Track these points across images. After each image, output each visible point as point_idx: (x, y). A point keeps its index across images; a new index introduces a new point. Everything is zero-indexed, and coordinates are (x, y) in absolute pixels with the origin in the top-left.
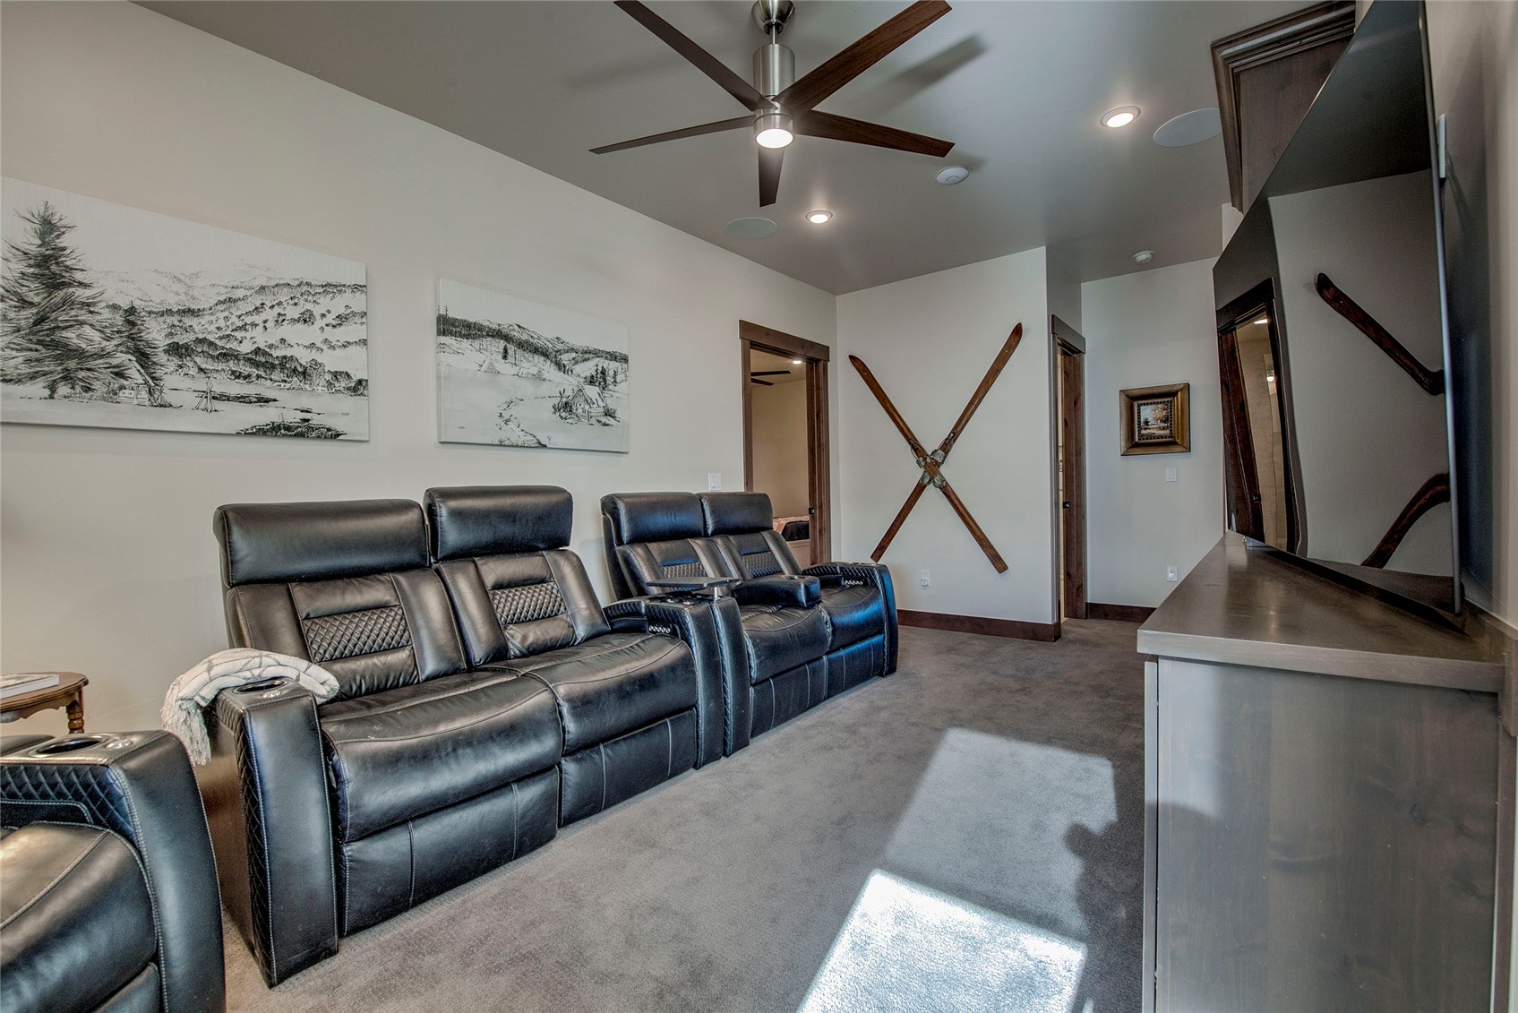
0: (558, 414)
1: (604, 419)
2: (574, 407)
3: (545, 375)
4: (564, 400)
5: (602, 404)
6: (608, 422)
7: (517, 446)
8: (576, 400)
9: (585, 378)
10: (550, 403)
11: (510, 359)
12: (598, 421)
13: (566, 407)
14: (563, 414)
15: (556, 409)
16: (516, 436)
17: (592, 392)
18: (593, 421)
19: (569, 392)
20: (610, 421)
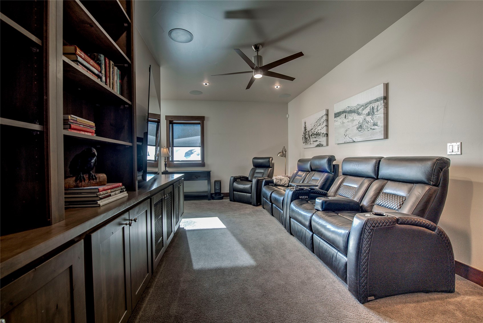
0: (358, 130)
1: (373, 127)
2: (363, 126)
3: (355, 118)
4: (360, 125)
5: (372, 121)
6: (374, 128)
7: (348, 143)
8: (363, 123)
9: (366, 114)
10: (355, 128)
11: (346, 118)
12: (371, 129)
13: (360, 127)
14: (360, 130)
15: (358, 128)
16: (348, 140)
17: (369, 118)
18: (369, 129)
19: (361, 121)
20: (376, 127)
